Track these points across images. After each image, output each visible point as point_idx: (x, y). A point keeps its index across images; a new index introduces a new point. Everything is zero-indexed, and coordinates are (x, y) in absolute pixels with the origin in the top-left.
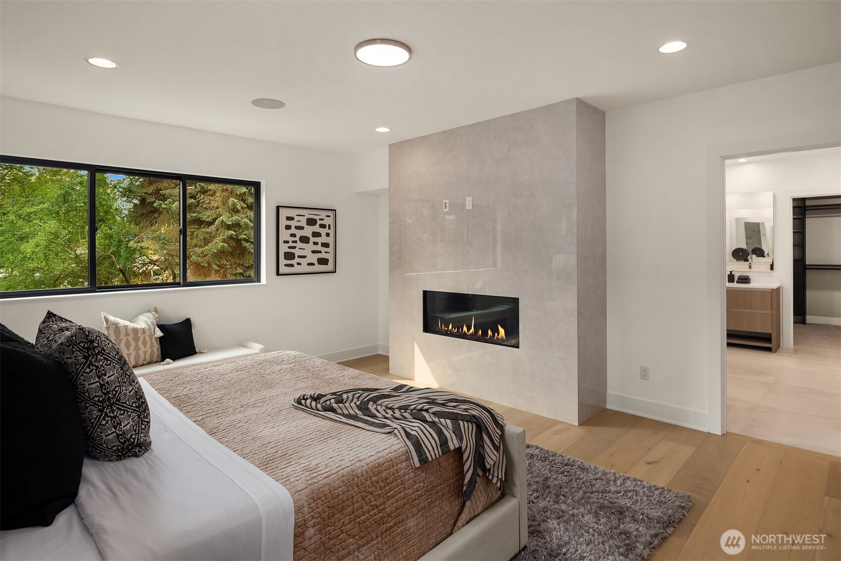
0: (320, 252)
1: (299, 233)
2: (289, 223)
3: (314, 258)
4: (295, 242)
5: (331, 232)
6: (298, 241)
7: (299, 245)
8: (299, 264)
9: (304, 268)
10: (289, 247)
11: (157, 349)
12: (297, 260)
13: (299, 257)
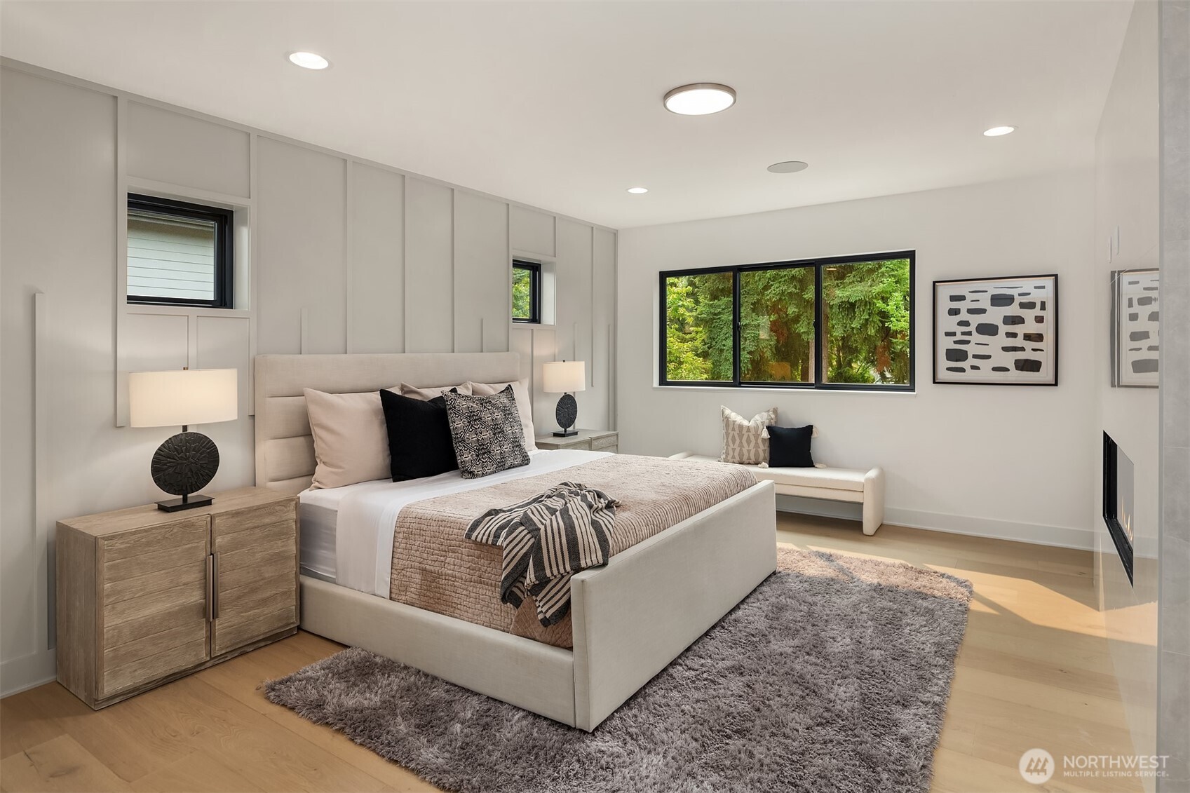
0: (1023, 349)
1: (975, 320)
2: (955, 305)
3: (1009, 360)
4: (969, 333)
5: (1049, 314)
6: (974, 332)
7: (976, 337)
8: (974, 368)
9: (986, 373)
10: (955, 342)
11: (764, 451)
12: (971, 361)
13: (975, 356)
